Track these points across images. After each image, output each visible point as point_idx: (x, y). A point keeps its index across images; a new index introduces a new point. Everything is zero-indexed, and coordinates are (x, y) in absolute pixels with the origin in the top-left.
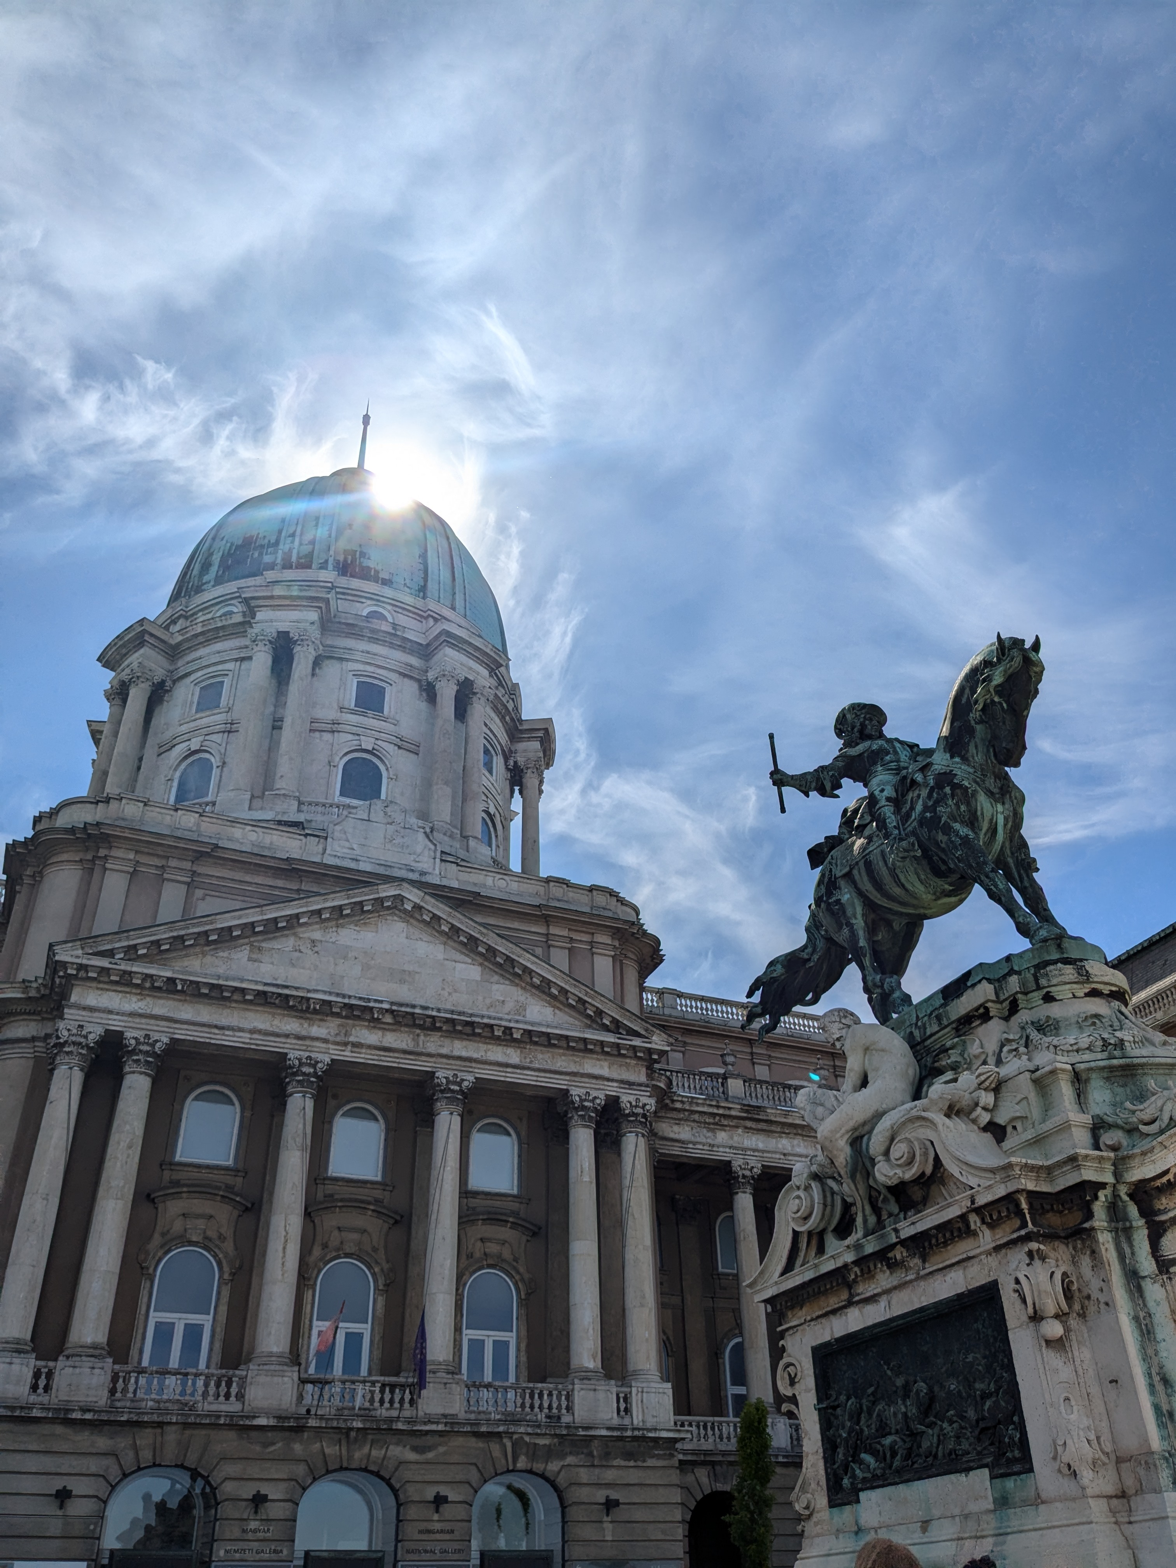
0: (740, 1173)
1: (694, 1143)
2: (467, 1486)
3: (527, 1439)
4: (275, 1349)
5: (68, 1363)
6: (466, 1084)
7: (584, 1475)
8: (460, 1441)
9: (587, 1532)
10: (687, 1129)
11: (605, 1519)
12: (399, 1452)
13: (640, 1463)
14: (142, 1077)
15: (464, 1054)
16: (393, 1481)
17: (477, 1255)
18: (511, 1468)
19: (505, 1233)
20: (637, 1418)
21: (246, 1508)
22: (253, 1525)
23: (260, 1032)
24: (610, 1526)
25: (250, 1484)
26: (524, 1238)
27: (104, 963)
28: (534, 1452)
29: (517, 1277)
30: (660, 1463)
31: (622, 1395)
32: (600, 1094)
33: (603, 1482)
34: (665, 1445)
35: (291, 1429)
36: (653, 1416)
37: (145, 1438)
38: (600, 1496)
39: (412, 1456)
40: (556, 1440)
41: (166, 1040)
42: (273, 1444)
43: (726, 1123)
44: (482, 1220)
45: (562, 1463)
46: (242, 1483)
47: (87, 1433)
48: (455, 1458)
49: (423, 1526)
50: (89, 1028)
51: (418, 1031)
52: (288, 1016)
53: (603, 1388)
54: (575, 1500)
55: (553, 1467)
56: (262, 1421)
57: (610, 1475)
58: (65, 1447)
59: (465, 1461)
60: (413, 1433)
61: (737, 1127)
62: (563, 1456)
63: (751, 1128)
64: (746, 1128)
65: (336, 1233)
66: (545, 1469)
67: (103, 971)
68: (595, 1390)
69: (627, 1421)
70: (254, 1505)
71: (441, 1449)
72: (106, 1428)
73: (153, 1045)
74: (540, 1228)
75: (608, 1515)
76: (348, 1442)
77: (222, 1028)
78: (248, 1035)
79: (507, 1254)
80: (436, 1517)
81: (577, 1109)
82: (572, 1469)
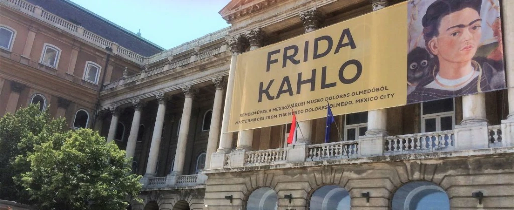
2: (384, 189)
3: (419, 162)
5: (233, 153)
7: (461, 180)
8: (380, 167)
11: (479, 206)
12: (347, 174)
13: (507, 170)
14: (254, 47)
16: (346, 188)
18: (410, 179)
20: (506, 142)
22: (289, 208)
23: (288, 10)
25: (288, 191)
27: (235, 11)
28: (424, 169)
31: (495, 130)
33: (477, 184)
35: (300, 168)
37: (254, 177)
38: (473, 192)
39: (355, 176)
41: (258, 29)
42: (296, 175)
45: (445, 174)
46: (285, 192)
47: (237, 177)
50: (236, 37)
53: (477, 128)
54: (454, 195)
55: (438, 177)
57: (482, 180)
59: (382, 177)
60: (356, 165)
62: (445, 170)
66: (433, 178)
68: (471, 130)
69: (497, 145)
70: (288, 200)
71: (369, 172)
72: (242, 174)
73: (255, 34)
75: (480, 203)
76: (325, 172)
78: (285, 14)
80: (368, 205)
82: (452, 178)
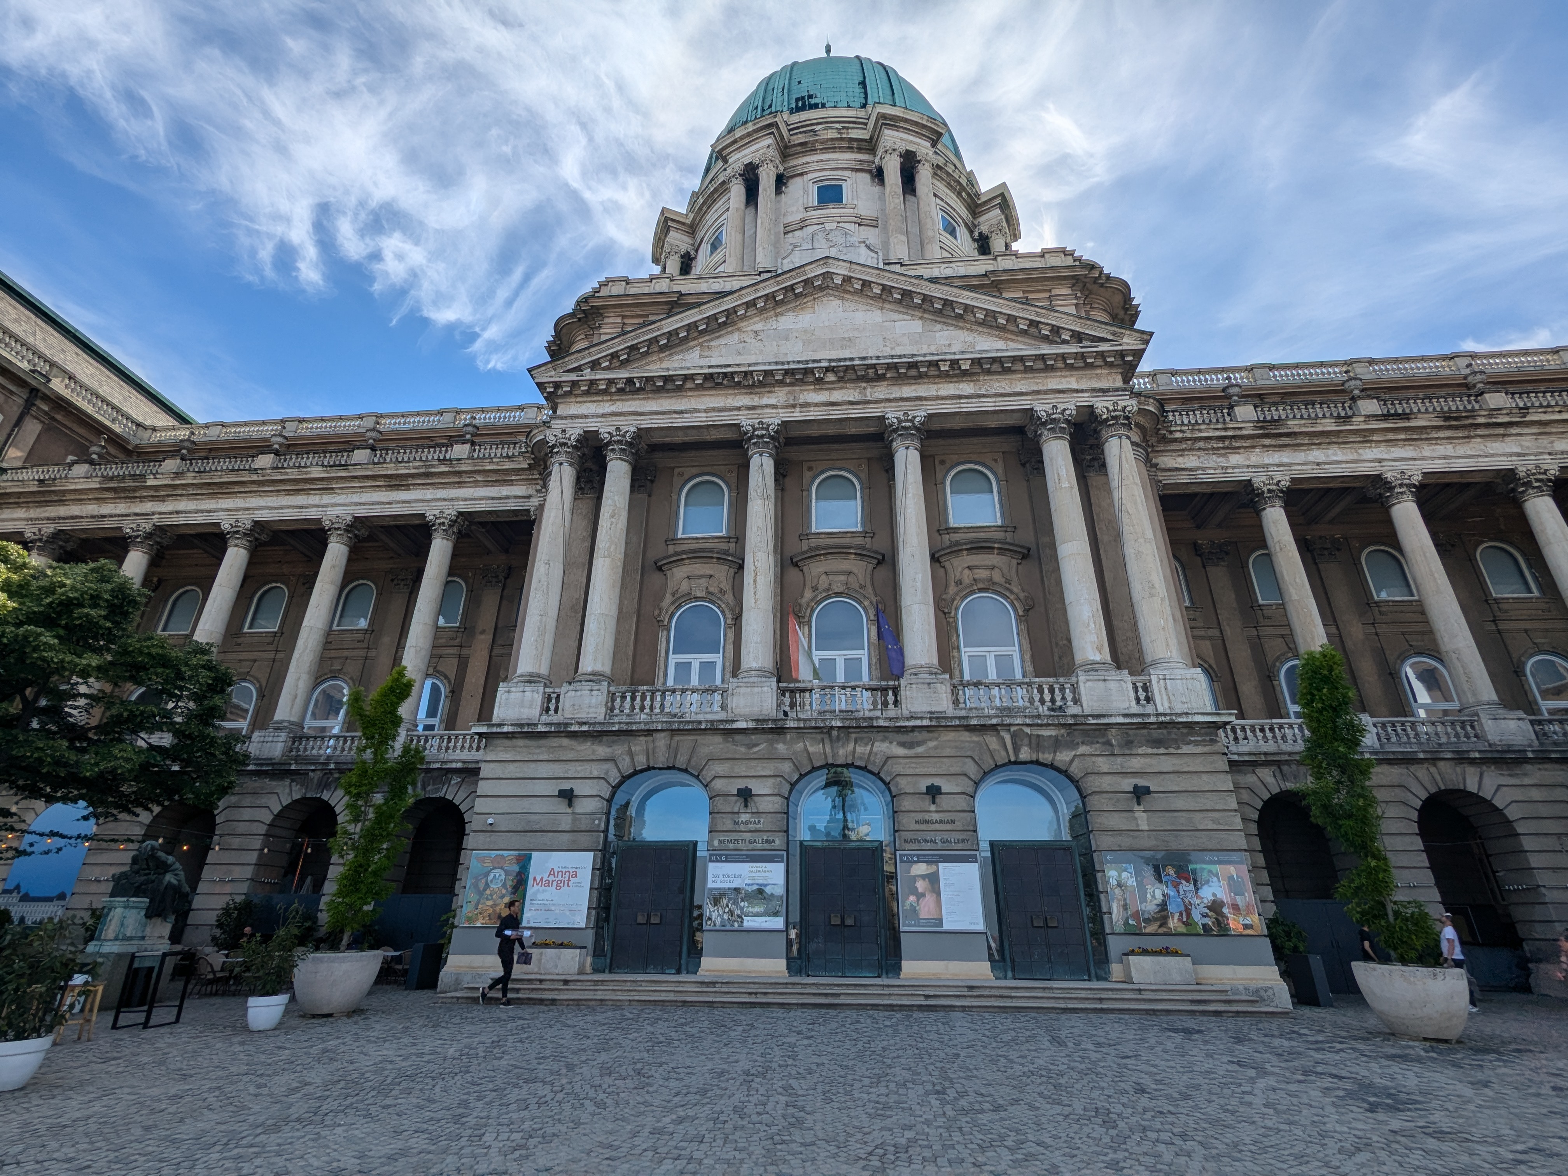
0: (1265, 489)
1: (1203, 469)
2: (965, 778)
3: (1027, 730)
4: (754, 665)
5: (571, 688)
6: (918, 419)
7: (1103, 764)
8: (951, 735)
9: (1116, 821)
10: (1192, 458)
11: (1136, 808)
12: (883, 747)
13: (1172, 751)
14: (619, 462)
15: (914, 395)
16: (882, 775)
17: (967, 581)
18: (1013, 759)
19: (993, 559)
20: (1162, 705)
21: (736, 801)
22: (744, 817)
23: (713, 410)
24: (1144, 815)
25: (739, 780)
26: (1014, 562)
27: (573, 377)
28: (1037, 743)
29: (1012, 597)
30: (1199, 749)
31: (1139, 685)
32: (1070, 405)
33: (1128, 769)
34: (1203, 731)
35: (771, 731)
36: (1184, 703)
37: (639, 745)
38: (1127, 784)
39: (901, 751)
40: (1063, 731)
41: (633, 429)
42: (757, 745)
43: (1238, 445)
44: (967, 549)
45: (1073, 753)
46: (731, 780)
47: (589, 744)
48: (947, 752)
49: (919, 816)
50: (570, 432)
51: (864, 385)
52: (740, 394)
53: (1115, 678)
54: (1096, 789)
55: (1063, 757)
56: (742, 725)
57: (1136, 764)
58: (570, 756)
59: (959, 754)
60: (900, 730)
61: (1254, 447)
62: (1073, 745)
63: (1270, 446)
64: (1264, 446)
65: (824, 577)
66: (1053, 759)
67: (574, 384)
68: (1105, 680)
69: (1150, 709)
70: (742, 800)
71: (931, 744)
72: (605, 739)
73: (624, 436)
74: (1029, 550)
75: (1139, 804)
76: (831, 740)
77: (681, 412)
78: (704, 415)
79: (997, 577)
80: (933, 808)
81: (1044, 424)
82: (1087, 759)
